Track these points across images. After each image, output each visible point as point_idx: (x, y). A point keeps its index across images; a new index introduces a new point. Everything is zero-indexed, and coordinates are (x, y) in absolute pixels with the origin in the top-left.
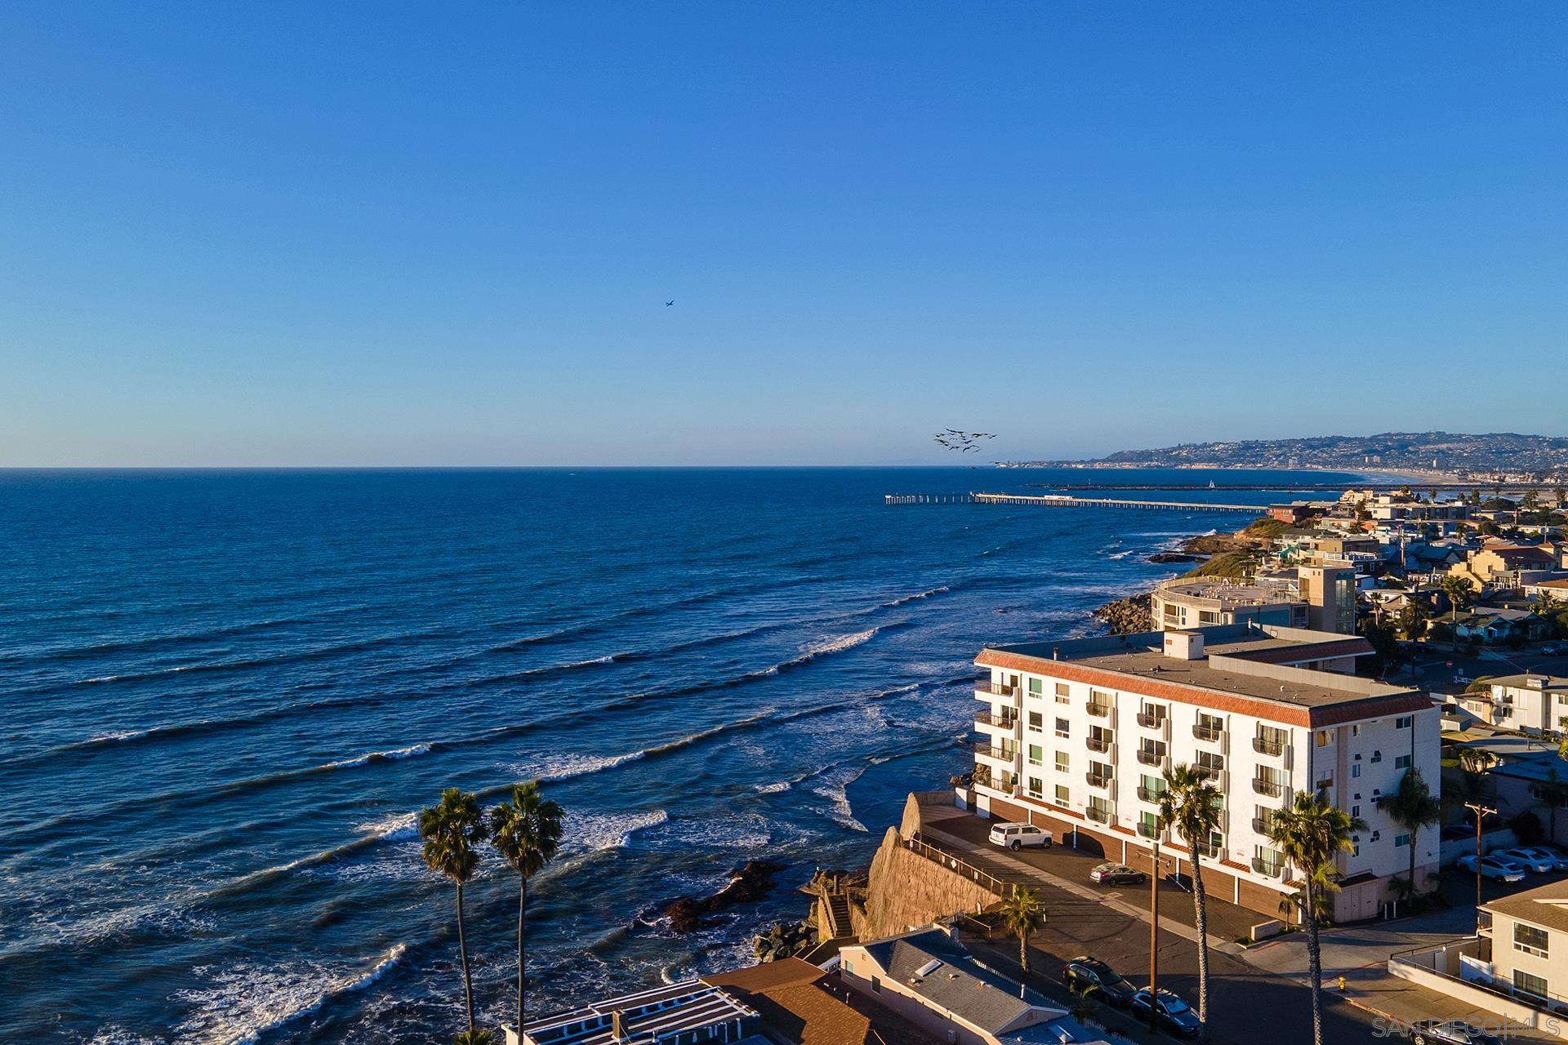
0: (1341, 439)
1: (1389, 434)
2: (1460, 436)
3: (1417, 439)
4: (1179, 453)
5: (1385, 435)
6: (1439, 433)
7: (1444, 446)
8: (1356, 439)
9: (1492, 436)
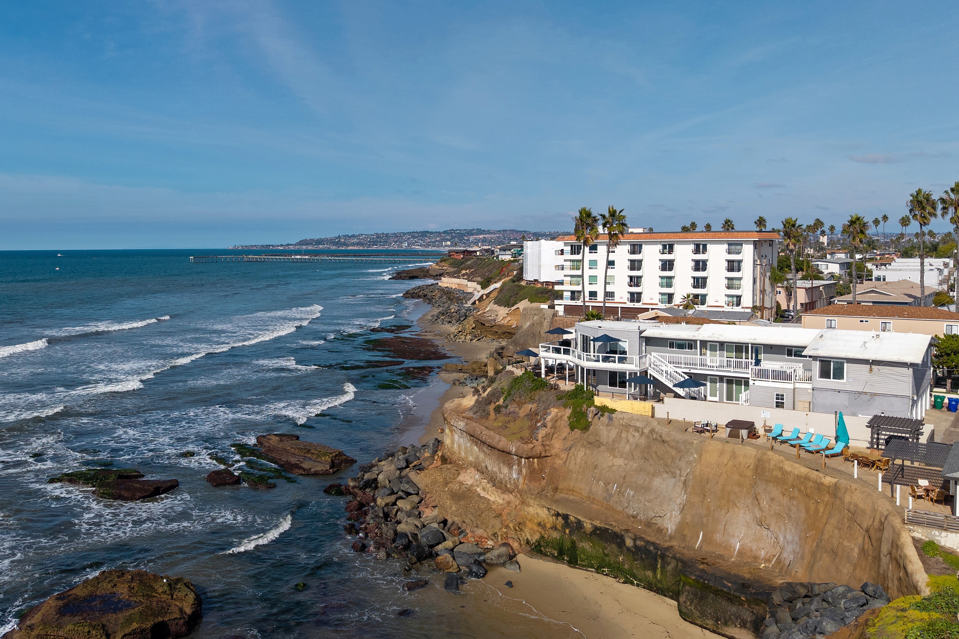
0: (428, 232)
1: (453, 230)
2: (488, 231)
3: (467, 233)
4: (339, 241)
5: (451, 230)
6: (478, 229)
7: (481, 236)
8: (436, 232)
9: (505, 231)
